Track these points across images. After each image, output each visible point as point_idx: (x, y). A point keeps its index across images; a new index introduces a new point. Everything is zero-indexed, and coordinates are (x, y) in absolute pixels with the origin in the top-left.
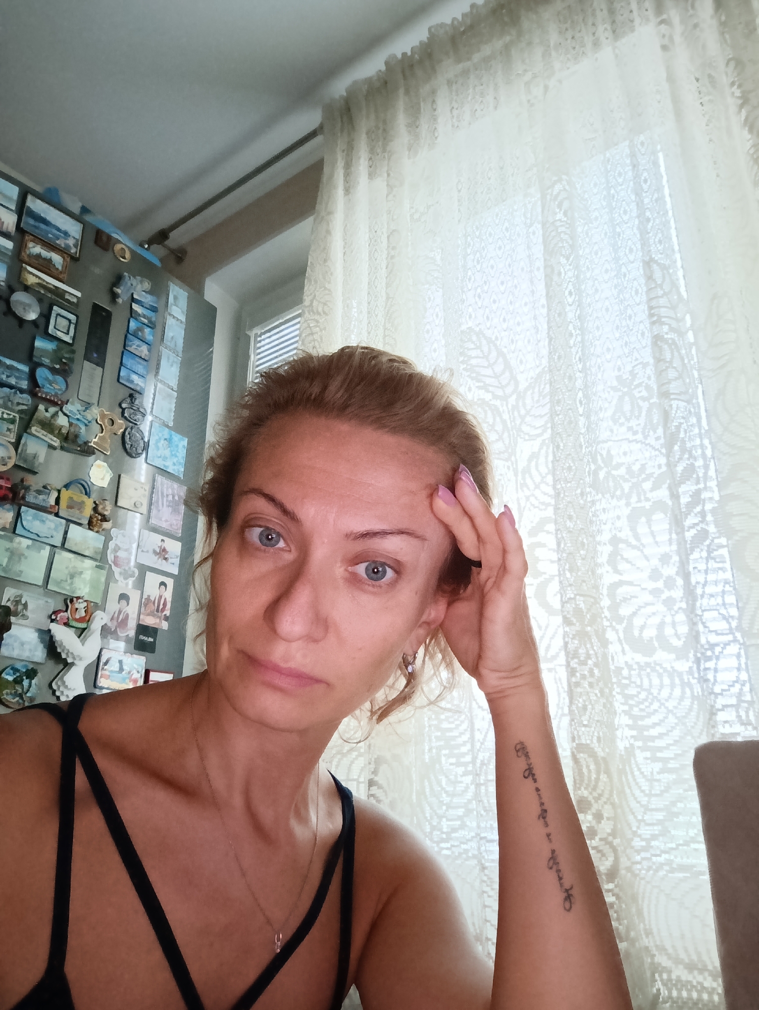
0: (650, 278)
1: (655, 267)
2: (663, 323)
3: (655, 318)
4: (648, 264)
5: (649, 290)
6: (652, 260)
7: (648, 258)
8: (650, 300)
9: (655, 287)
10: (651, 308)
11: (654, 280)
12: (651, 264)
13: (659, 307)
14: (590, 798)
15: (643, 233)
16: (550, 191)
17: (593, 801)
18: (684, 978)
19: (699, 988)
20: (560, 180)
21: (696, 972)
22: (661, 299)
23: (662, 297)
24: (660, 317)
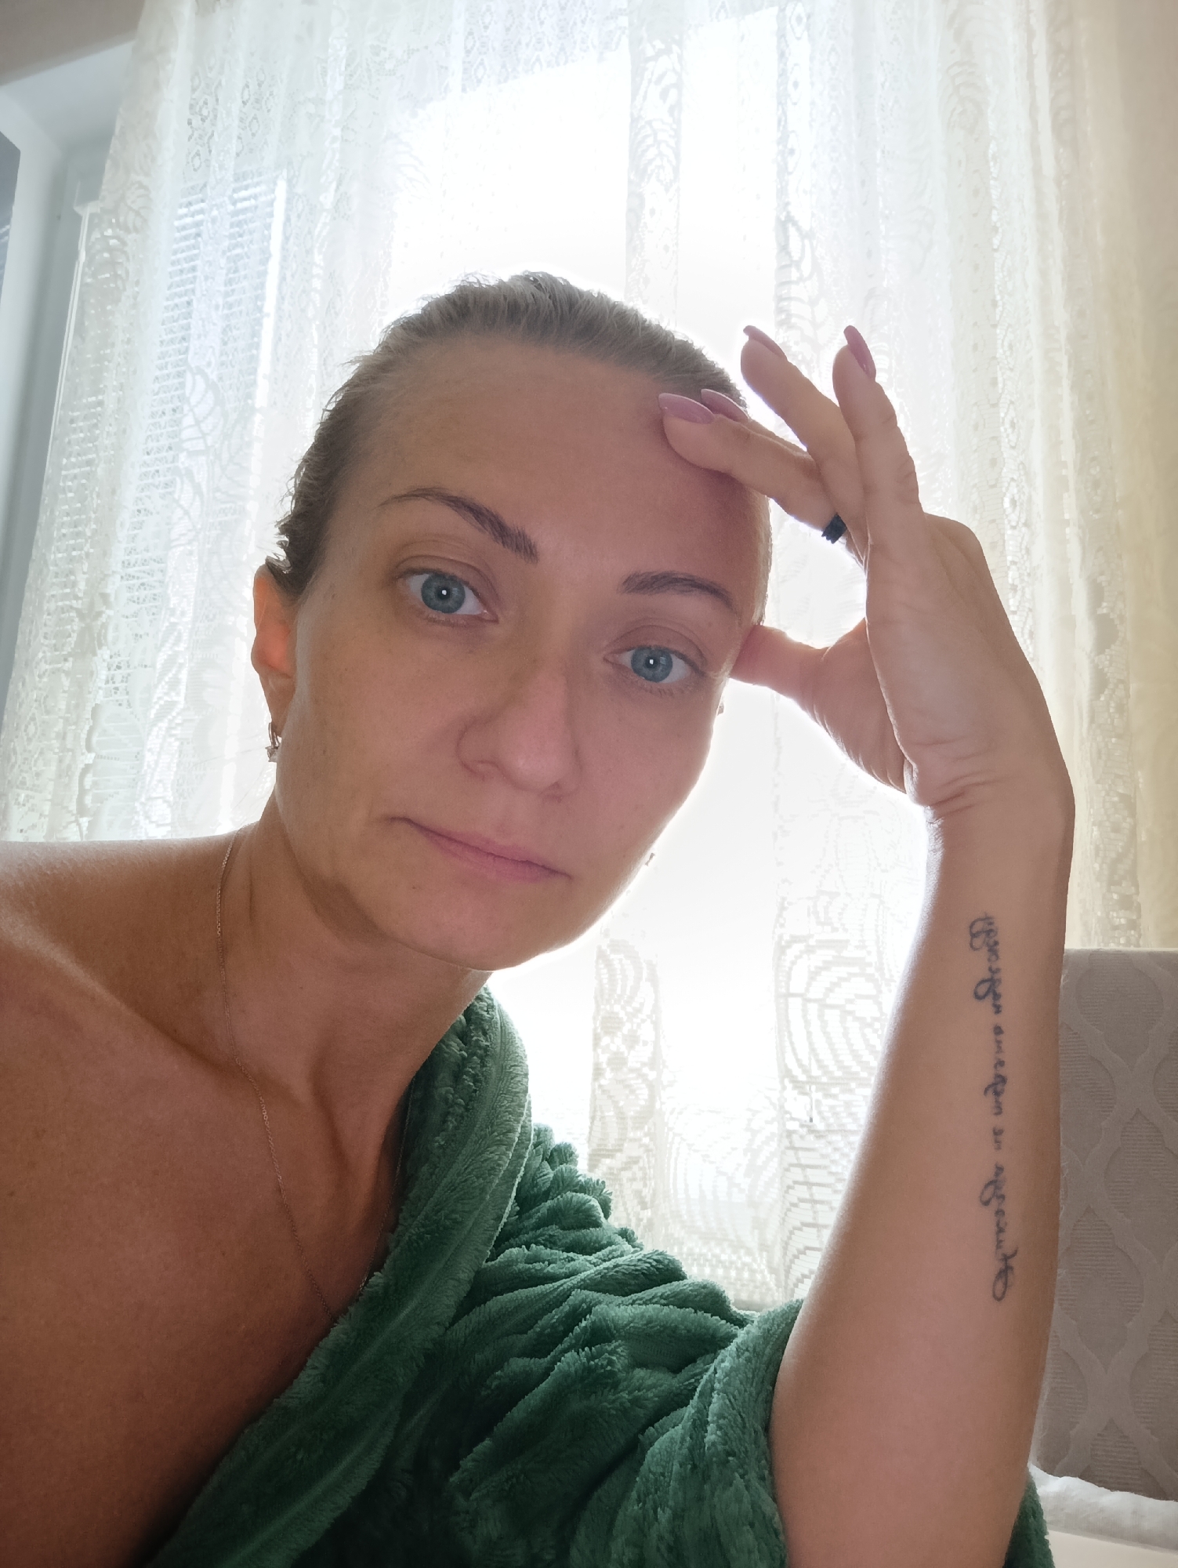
0: (784, 248)
1: (792, 231)
2: (791, 327)
3: (783, 316)
4: (785, 223)
5: (782, 268)
6: (790, 219)
7: (784, 214)
8: (782, 284)
9: (789, 266)
10: (780, 299)
11: (788, 254)
12: (790, 225)
13: (789, 299)
14: (622, 1014)
15: (783, 171)
16: (650, 65)
17: (625, 1018)
18: (697, 1250)
19: (714, 1262)
20: (668, 51)
21: (713, 1244)
22: (793, 286)
23: (797, 283)
24: (789, 316)
